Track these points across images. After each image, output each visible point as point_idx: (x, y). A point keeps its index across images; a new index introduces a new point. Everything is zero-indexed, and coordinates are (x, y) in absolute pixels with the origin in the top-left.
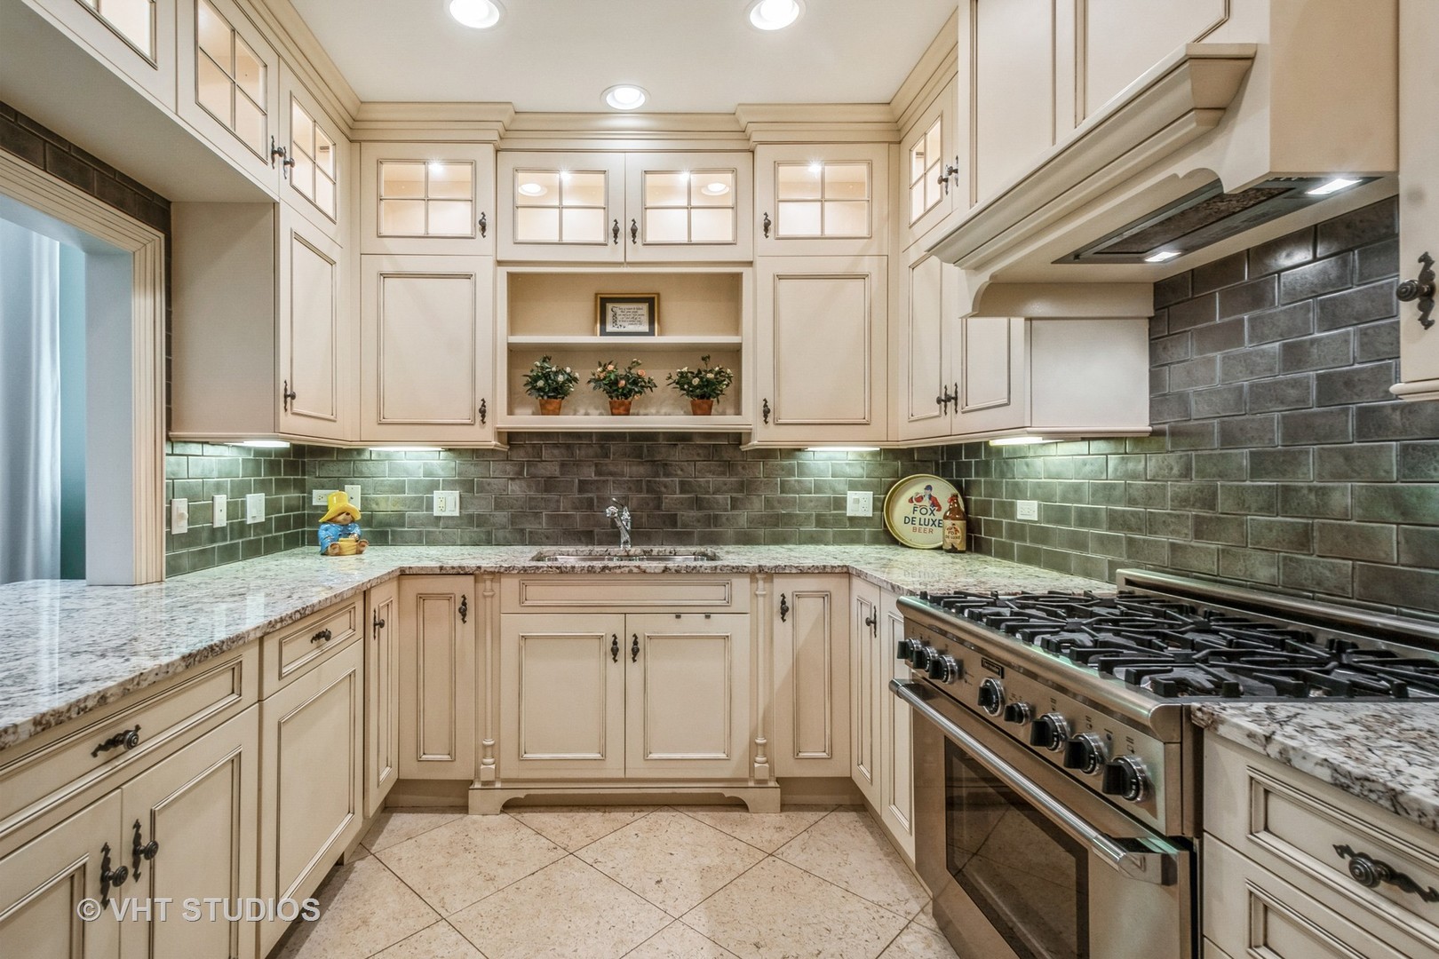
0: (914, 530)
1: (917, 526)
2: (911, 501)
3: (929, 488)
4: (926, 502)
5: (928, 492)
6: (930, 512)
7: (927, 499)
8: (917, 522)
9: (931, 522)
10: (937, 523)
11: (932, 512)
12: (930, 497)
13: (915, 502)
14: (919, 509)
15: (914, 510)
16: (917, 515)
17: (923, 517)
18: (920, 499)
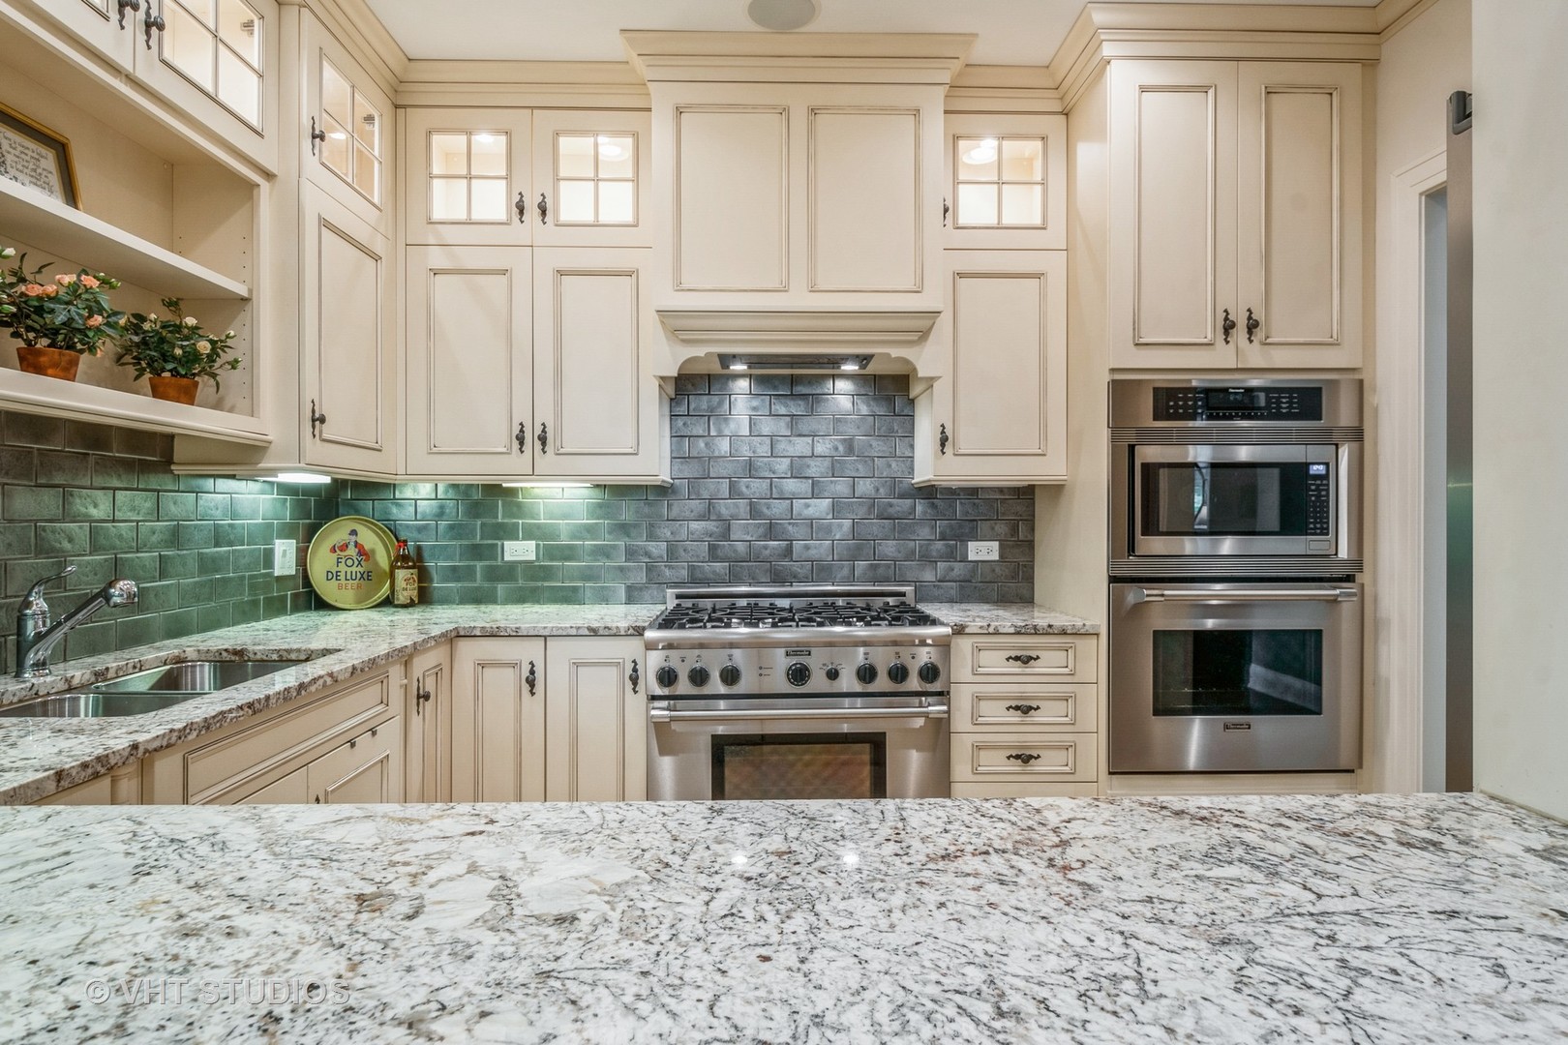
0: (340, 587)
1: (343, 582)
2: (333, 550)
3: (354, 533)
4: (352, 551)
5: (353, 538)
6: (356, 563)
7: (352, 546)
8: (342, 576)
9: (359, 576)
10: (365, 576)
11: (359, 563)
12: (356, 544)
13: (338, 552)
14: (343, 561)
15: (338, 562)
16: (342, 567)
17: (349, 570)
18: (344, 547)
